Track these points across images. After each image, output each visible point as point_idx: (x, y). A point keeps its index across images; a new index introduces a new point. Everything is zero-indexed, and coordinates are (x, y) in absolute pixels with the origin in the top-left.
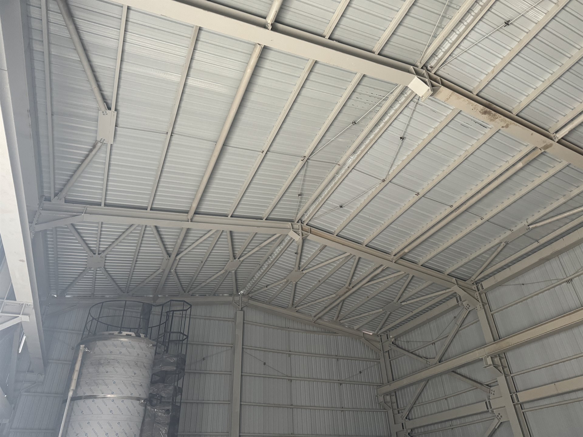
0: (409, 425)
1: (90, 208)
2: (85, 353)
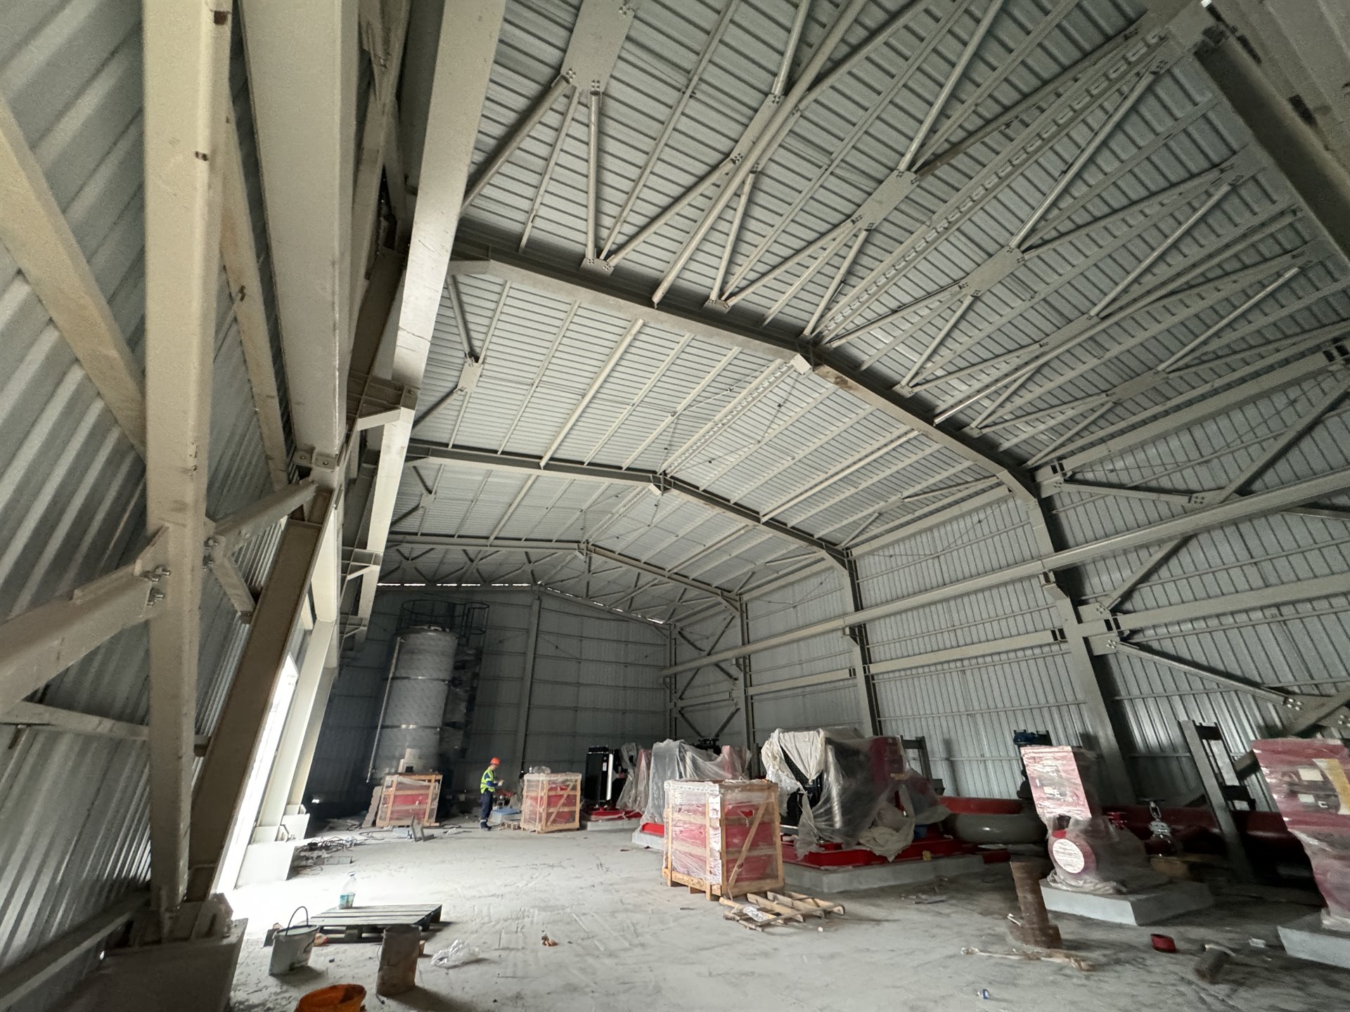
0: (681, 704)
1: (409, 538)
2: (401, 645)
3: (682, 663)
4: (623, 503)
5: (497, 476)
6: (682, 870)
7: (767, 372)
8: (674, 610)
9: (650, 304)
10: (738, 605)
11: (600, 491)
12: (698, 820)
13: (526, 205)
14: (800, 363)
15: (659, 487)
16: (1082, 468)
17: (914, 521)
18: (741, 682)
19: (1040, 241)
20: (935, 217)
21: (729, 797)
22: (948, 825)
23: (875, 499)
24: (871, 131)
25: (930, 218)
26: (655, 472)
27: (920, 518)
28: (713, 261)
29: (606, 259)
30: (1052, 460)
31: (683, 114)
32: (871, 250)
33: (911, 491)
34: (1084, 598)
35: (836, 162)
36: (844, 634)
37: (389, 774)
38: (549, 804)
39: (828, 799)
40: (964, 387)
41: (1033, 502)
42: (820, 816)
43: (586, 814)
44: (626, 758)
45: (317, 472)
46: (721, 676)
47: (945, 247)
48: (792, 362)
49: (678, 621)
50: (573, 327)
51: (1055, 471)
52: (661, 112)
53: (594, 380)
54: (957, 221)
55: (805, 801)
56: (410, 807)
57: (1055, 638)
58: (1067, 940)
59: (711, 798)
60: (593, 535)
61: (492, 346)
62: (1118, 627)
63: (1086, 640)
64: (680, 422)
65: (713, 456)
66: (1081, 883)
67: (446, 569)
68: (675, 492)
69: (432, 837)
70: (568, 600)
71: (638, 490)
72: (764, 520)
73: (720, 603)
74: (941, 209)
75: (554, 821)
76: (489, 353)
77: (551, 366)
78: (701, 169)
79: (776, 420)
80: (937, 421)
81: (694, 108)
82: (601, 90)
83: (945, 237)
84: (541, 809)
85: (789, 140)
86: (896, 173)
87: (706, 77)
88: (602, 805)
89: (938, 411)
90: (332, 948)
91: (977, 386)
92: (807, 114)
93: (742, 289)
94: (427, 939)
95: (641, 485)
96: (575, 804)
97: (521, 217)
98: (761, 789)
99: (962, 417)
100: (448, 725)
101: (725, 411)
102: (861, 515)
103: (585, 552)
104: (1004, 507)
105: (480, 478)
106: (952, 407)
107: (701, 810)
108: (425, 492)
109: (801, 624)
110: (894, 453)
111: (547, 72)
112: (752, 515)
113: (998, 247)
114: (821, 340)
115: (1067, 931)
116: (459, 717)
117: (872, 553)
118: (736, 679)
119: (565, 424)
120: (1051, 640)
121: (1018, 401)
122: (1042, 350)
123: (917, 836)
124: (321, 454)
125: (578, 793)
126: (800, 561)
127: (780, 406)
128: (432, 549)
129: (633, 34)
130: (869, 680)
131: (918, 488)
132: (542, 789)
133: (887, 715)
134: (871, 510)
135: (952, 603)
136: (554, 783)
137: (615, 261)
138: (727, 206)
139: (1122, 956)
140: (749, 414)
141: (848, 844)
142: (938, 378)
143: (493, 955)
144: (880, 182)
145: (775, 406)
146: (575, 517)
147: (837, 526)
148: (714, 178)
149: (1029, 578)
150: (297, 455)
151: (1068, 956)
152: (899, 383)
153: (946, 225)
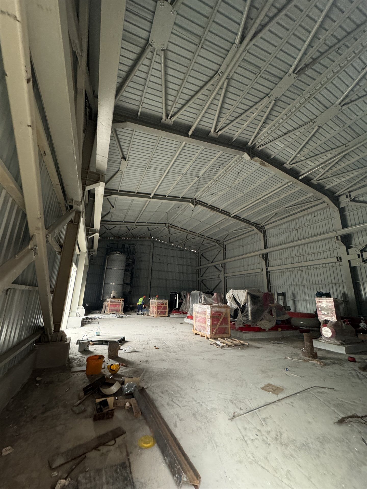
0: (202, 278)
1: (107, 223)
2: (108, 258)
3: (203, 265)
4: (181, 210)
5: (135, 201)
6: (198, 330)
7: (234, 160)
8: (200, 248)
9: (188, 136)
10: (222, 246)
11: (172, 206)
12: (203, 316)
13: (138, 98)
14: (246, 156)
15: (193, 204)
16: (358, 196)
17: (289, 216)
18: (223, 272)
19: (350, 101)
20: (304, 92)
21: (213, 309)
22: (288, 321)
23: (274, 208)
24: (278, 56)
25: (302, 93)
26: (192, 199)
27: (291, 215)
28: (212, 117)
29: (170, 119)
30: (346, 193)
31: (198, 55)
32: (277, 108)
33: (289, 205)
34: (351, 246)
35: (263, 71)
36: (260, 256)
37: (108, 298)
38: (158, 309)
39: (247, 311)
40: (313, 164)
41: (337, 209)
42: (244, 316)
43: (170, 312)
44: (183, 296)
45: (75, 207)
46: (216, 270)
47: (308, 106)
48: (243, 156)
49: (201, 251)
50: (159, 145)
51: (347, 197)
52: (189, 55)
53: (168, 165)
54: (314, 94)
55: (240, 312)
56: (115, 308)
57: (338, 260)
58: (319, 357)
59: (208, 309)
60: (170, 221)
61: (130, 154)
62: (362, 256)
63: (349, 261)
64: (201, 180)
65: (213, 192)
66: (330, 340)
67: (121, 233)
68: (199, 206)
69: (122, 317)
70: (163, 243)
71: (186, 205)
72: (232, 216)
73: (216, 245)
74: (307, 89)
75: (160, 314)
76: (130, 157)
77: (152, 161)
78: (206, 79)
79: (237, 179)
80: (300, 178)
81: (203, 53)
82: (165, 48)
83: (308, 101)
84: (155, 310)
85: (242, 63)
86: (288, 74)
87: (207, 38)
88: (175, 310)
89: (301, 174)
90: (95, 346)
91: (318, 163)
92: (250, 51)
93: (224, 128)
94: (121, 345)
95: (186, 203)
96: (166, 309)
97: (137, 103)
98: (224, 307)
99: (311, 176)
100: (125, 284)
101: (217, 175)
102: (269, 214)
103: (168, 227)
104: (325, 211)
105: (130, 202)
106: (307, 172)
107: (204, 313)
108: (112, 207)
109: (244, 253)
110: (283, 191)
111: (143, 42)
112: (228, 214)
113: (331, 104)
114: (255, 147)
115: (319, 354)
116: (128, 281)
117: (272, 228)
118: (221, 271)
119: (158, 182)
120: (336, 261)
121: (334, 169)
122: (346, 148)
123: (277, 323)
124: (75, 201)
125: (167, 306)
126: (245, 231)
127: (238, 173)
128: (115, 226)
129: (177, 22)
130: (268, 273)
131: (292, 204)
132: (156, 304)
133: (273, 284)
134: (273, 212)
135: (301, 247)
136: (159, 302)
137: (174, 119)
138: (217, 94)
139: (336, 362)
140: (227, 176)
141: (253, 325)
142: (302, 161)
143: (140, 350)
144: (281, 79)
145: (237, 173)
146: (164, 215)
147: (260, 218)
148: (211, 83)
149: (331, 238)
150: (68, 201)
151: (317, 361)
152: (286, 163)
153: (309, 96)
